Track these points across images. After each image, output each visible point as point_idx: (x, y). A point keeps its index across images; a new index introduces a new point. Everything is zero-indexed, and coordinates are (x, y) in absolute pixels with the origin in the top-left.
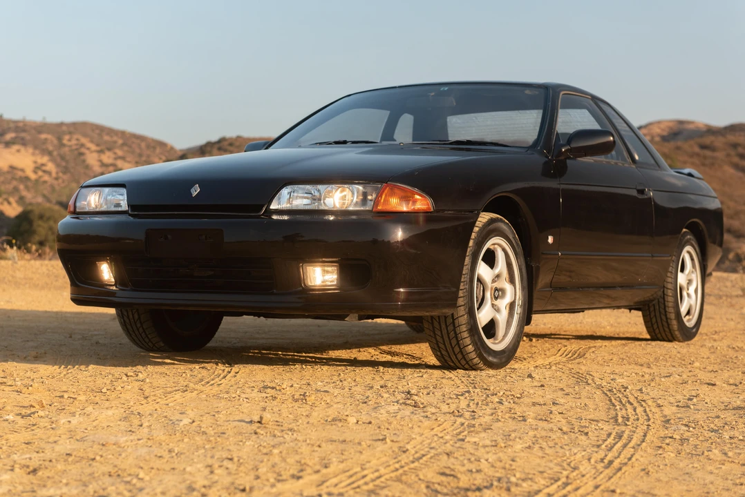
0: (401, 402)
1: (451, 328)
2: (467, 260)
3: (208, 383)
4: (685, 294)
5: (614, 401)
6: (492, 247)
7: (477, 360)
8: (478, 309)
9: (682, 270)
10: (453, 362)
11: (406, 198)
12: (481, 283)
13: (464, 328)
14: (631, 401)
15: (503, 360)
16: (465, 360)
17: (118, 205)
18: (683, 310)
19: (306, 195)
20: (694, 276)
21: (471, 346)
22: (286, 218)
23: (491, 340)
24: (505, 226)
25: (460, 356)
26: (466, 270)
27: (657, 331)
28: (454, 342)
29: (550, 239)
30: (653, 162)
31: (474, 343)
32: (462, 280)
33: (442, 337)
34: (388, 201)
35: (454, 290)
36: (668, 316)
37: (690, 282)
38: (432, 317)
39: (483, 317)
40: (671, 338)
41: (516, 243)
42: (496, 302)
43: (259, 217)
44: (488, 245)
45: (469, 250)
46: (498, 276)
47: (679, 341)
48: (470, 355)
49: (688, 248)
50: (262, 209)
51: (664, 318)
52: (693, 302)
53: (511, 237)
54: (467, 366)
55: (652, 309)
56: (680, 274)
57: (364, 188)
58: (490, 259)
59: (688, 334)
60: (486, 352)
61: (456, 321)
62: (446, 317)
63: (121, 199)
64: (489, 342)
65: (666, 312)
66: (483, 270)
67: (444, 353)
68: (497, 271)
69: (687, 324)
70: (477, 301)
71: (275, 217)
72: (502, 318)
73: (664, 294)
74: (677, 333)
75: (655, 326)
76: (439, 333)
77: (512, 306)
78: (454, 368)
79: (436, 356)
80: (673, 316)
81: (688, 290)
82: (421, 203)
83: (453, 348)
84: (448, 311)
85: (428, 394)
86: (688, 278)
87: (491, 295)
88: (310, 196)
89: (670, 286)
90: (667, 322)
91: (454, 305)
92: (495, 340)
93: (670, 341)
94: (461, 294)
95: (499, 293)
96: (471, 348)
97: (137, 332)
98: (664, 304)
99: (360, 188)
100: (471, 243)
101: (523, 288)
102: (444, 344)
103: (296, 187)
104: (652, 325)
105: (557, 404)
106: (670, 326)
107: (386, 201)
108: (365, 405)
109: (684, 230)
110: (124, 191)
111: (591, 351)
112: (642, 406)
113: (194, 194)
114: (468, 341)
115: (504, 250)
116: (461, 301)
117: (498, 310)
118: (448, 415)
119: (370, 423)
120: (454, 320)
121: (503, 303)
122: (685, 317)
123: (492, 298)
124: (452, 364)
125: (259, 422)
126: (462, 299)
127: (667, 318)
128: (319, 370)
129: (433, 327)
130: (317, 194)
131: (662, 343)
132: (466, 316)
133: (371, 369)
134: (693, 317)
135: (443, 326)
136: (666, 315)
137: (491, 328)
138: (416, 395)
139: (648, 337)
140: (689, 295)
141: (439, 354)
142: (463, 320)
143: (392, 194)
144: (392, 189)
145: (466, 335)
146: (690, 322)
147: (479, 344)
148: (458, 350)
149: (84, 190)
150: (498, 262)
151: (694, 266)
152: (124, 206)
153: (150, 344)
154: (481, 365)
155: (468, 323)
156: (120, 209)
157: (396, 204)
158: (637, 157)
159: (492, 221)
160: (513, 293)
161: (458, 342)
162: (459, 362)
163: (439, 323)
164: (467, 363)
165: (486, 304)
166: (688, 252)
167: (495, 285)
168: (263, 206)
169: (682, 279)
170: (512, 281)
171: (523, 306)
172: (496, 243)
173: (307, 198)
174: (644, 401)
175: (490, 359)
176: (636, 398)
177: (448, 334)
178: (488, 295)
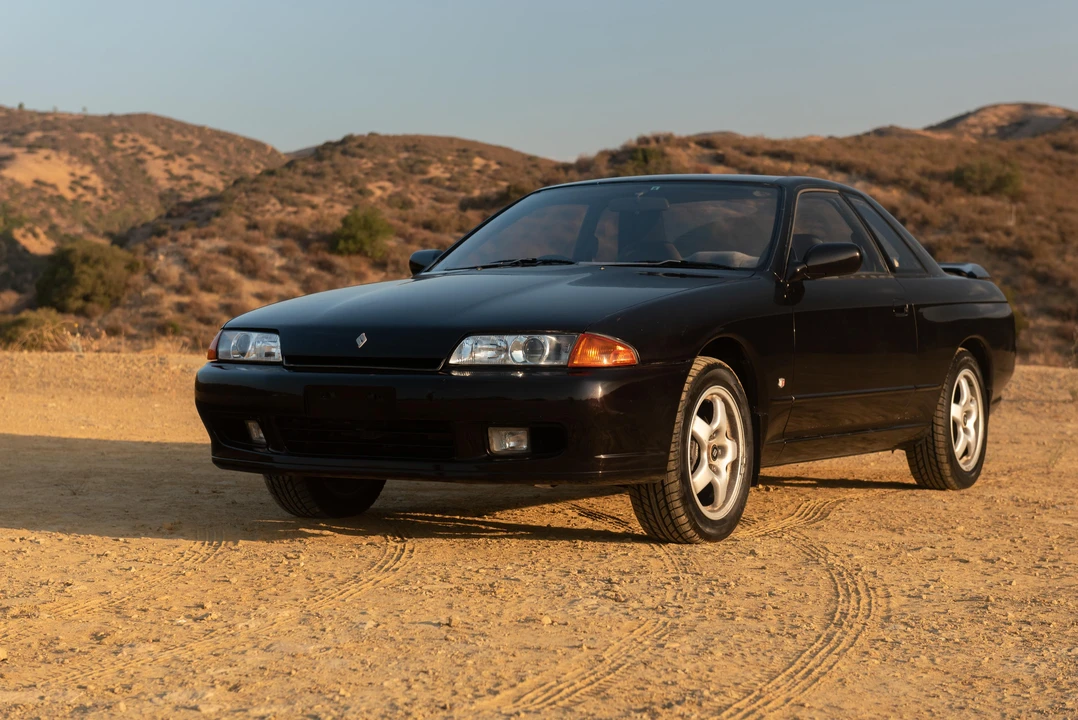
0: (600, 594)
1: (660, 496)
2: (679, 417)
3: (381, 567)
4: (961, 429)
5: (839, 588)
6: (709, 398)
7: (691, 533)
8: (692, 472)
9: (957, 400)
10: (664, 535)
11: (607, 350)
12: (696, 441)
13: (675, 496)
14: (859, 589)
15: (724, 531)
16: (678, 532)
17: (269, 354)
18: (959, 449)
19: (491, 347)
20: (973, 407)
21: (684, 517)
22: (467, 374)
23: (709, 508)
24: (726, 372)
25: (671, 528)
26: (677, 429)
27: (925, 477)
28: (664, 512)
29: (781, 383)
30: (919, 266)
31: (688, 513)
32: (673, 440)
33: (651, 506)
34: (586, 354)
35: (663, 453)
36: (939, 459)
37: (967, 414)
38: (638, 485)
39: (699, 481)
40: (942, 485)
41: (739, 391)
42: (713, 463)
43: (437, 373)
44: (706, 395)
45: (681, 404)
46: (717, 432)
47: (953, 489)
48: (683, 527)
49: (966, 372)
50: (439, 364)
51: (933, 460)
52: (971, 438)
53: (732, 384)
54: (680, 539)
55: (918, 450)
56: (954, 407)
57: (557, 338)
58: (707, 413)
59: (965, 480)
60: (702, 522)
61: (667, 489)
62: (654, 485)
63: (274, 346)
64: (705, 510)
65: (935, 453)
66: (699, 426)
67: (653, 524)
68: (715, 426)
69: (964, 468)
70: (691, 463)
71: (455, 374)
72: (722, 481)
73: (933, 432)
74: (950, 479)
75: (923, 471)
76: (647, 502)
77: (734, 465)
78: (666, 542)
79: (644, 528)
80: (944, 459)
81: (965, 424)
82: (624, 355)
83: (663, 519)
84: (657, 478)
85: (632, 582)
86: (964, 410)
87: (708, 454)
88: (495, 347)
89: (940, 422)
90: (937, 466)
91: (664, 471)
92: (714, 506)
93: (944, 489)
94: (672, 456)
95: (718, 451)
96: (684, 519)
97: (287, 496)
98: (934, 443)
99: (554, 339)
100: (684, 396)
101: (747, 443)
102: (653, 514)
103: (479, 338)
104: (919, 469)
105: (774, 595)
106: (942, 472)
107: (584, 354)
108: (560, 598)
109: (960, 349)
110: (277, 338)
111: (838, 507)
112: (869, 595)
113: (361, 345)
114: (681, 511)
115: (724, 400)
116: (672, 466)
117: (717, 472)
118: (651, 611)
119: (566, 624)
120: (664, 487)
121: (723, 464)
122: (961, 459)
123: (709, 458)
124: (661, 536)
125: (448, 625)
126: (673, 463)
127: (937, 462)
128: (507, 545)
129: (640, 495)
130: (503, 345)
131: (931, 492)
132: (678, 483)
133: (567, 543)
134: (972, 457)
135: (652, 494)
136: (935, 458)
137: (708, 494)
138: (618, 584)
139: (913, 481)
140: (966, 431)
141: (647, 525)
142: (675, 486)
143: (589, 346)
144: (590, 340)
145: (678, 504)
146: (967, 465)
147: (694, 514)
148: (670, 521)
149: (226, 333)
150: (716, 416)
151: (973, 392)
152: (278, 356)
153: (303, 510)
154: (697, 538)
155: (680, 491)
156: (272, 359)
157: (594, 356)
158: (897, 264)
159: (709, 367)
160: (734, 451)
161: (669, 511)
162: (671, 534)
163: (647, 490)
164: (680, 535)
165: (702, 466)
166: (966, 377)
167: (714, 442)
168: (442, 360)
169: (956, 411)
170: (734, 435)
171: (748, 465)
172: (715, 393)
173: (490, 349)
174: (874, 589)
175: (708, 530)
176: (866, 585)
177: (658, 503)
178: (705, 455)
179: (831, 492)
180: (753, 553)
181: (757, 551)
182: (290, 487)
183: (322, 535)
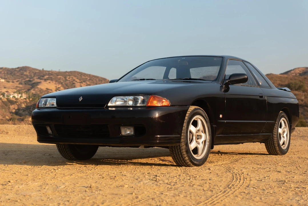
0: (151, 179)
1: (179, 150)
2: (185, 125)
3: (83, 172)
4: (282, 136)
5: (234, 178)
6: (196, 119)
7: (190, 163)
8: (190, 143)
9: (281, 127)
10: (181, 164)
11: (159, 101)
12: (191, 133)
13: (184, 151)
14: (241, 178)
15: (201, 163)
16: (185, 163)
17: (53, 105)
18: (281, 142)
19: (121, 100)
20: (286, 130)
21: (187, 157)
22: (114, 109)
23: (196, 155)
24: (201, 111)
25: (183, 161)
26: (184, 128)
27: (271, 151)
28: (180, 156)
29: (221, 116)
30: (268, 85)
31: (189, 157)
32: (183, 132)
33: (176, 154)
35: (179, 136)
36: (275, 145)
37: (284, 132)
38: (172, 147)
39: (192, 146)
40: (276, 154)
41: (206, 117)
42: (197, 140)
43: (104, 109)
44: (194, 118)
45: (185, 120)
46: (199, 130)
47: (280, 155)
48: (187, 161)
49: (283, 119)
50: (105, 106)
51: (273, 146)
52: (285, 139)
53: (204, 115)
54: (186, 165)
55: (268, 142)
56: (279, 129)
57: (143, 97)
58: (195, 124)
59: (283, 153)
60: (193, 160)
61: (181, 148)
62: (177, 146)
63: (54, 102)
64: (195, 156)
65: (274, 143)
66: (192, 128)
67: (177, 160)
68: (198, 128)
69: (283, 148)
70: (190, 140)
71: (110, 109)
72: (200, 147)
73: (273, 137)
74: (278, 152)
75: (270, 149)
76: (175, 153)
77: (205, 141)
78: (181, 166)
79: (176, 163)
80: (276, 145)
81: (283, 135)
82: (165, 102)
83: (180, 158)
84: (178, 144)
85: (164, 176)
86: (283, 130)
87: (195, 138)
88: (123, 100)
89: (275, 133)
90: (274, 148)
91: (180, 142)
92: (198, 155)
93: (277, 155)
94: (182, 137)
95: (199, 137)
96: (187, 158)
98: (273, 140)
99: (142, 97)
100: (186, 118)
101: (209, 135)
102: (177, 157)
103: (118, 97)
104: (269, 149)
105: (211, 180)
106: (276, 149)
107: (152, 102)
108: (137, 180)
109: (281, 112)
110: (55, 99)
111: (242, 159)
112: (244, 180)
113: (80, 100)
114: (186, 155)
115: (201, 120)
116: (182, 140)
117: (199, 144)
118: (165, 184)
119: (133, 187)
120: (180, 147)
121: (201, 141)
122: (282, 145)
123: (196, 139)
124: (180, 164)
125: (90, 187)
126: (183, 139)
127: (274, 146)
128: (129, 167)
129: (172, 150)
130: (126, 100)
131: (273, 156)
132: (184, 146)
133: (150, 166)
134: (286, 145)
135: (176, 150)
136: (274, 145)
137: (196, 151)
138: (159, 177)
139: (268, 153)
140: (283, 137)
141: (175, 160)
142: (184, 147)
144: (154, 98)
145: (185, 153)
146: (284, 147)
147: (190, 157)
148: (182, 159)
149: (42, 99)
150: (198, 125)
151: (285, 125)
152: (55, 105)
154: (191, 165)
155: (185, 149)
156: (54, 106)
157: (156, 103)
158: (260, 84)
159: (195, 109)
160: (205, 137)
161: (182, 156)
162: (183, 163)
163: (175, 148)
164: (186, 164)
165: (193, 141)
166: (283, 120)
167: (197, 134)
168: (105, 104)
169: (280, 131)
170: (205, 132)
171: (210, 142)
172: (197, 118)
173: (122, 101)
174: (246, 178)
175: (195, 162)
176: (244, 177)
177: (178, 153)
178: (194, 138)
179: (241, 156)
180: (209, 169)
181: (210, 169)
182: (65, 150)
183: (72, 164)
